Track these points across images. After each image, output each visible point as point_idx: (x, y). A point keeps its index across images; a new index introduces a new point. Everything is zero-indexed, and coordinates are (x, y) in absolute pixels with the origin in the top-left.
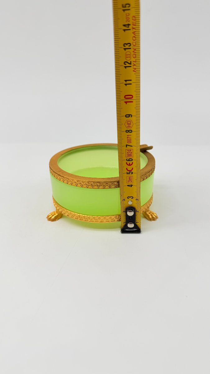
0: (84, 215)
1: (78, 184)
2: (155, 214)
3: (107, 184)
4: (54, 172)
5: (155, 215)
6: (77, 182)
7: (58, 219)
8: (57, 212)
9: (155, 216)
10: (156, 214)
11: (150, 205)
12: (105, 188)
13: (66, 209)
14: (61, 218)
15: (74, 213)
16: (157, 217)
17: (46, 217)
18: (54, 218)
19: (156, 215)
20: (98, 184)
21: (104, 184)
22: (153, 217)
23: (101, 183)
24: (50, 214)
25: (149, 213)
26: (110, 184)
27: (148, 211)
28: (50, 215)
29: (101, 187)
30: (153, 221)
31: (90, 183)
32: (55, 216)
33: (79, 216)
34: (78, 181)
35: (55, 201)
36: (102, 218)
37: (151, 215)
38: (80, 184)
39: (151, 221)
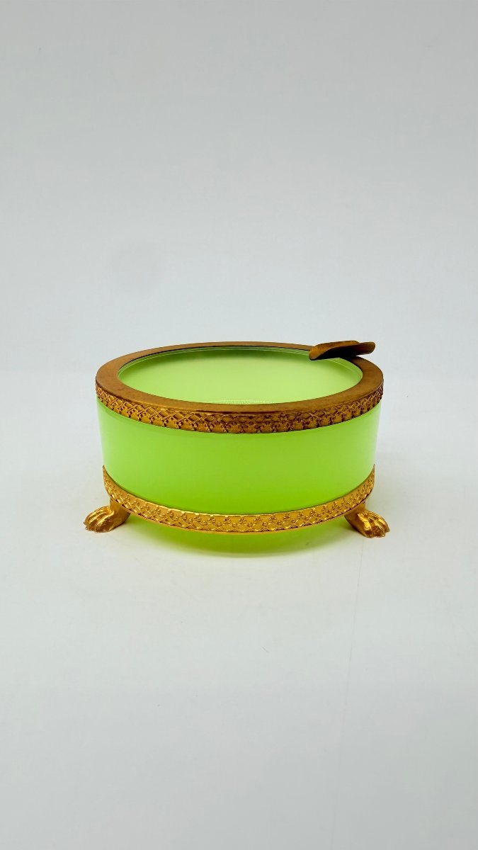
0: (183, 512)
1: (170, 420)
2: (380, 520)
3: (251, 418)
4: (105, 391)
5: (380, 523)
6: (166, 413)
7: (115, 527)
8: (112, 507)
9: (383, 526)
10: (383, 520)
11: (368, 495)
12: (245, 432)
13: (136, 497)
14: (123, 523)
15: (157, 506)
16: (386, 529)
17: (84, 520)
18: (103, 523)
19: (384, 523)
20: (227, 420)
21: (243, 419)
22: (375, 527)
23: (234, 416)
24: (95, 513)
25: (366, 516)
26: (260, 419)
27: (362, 510)
28: (94, 516)
29: (234, 427)
30: (376, 539)
31: (201, 414)
32: (106, 517)
33: (172, 515)
34: (169, 410)
35: (109, 479)
36: (235, 521)
37: (371, 521)
38: (175, 420)
39: (370, 537)
